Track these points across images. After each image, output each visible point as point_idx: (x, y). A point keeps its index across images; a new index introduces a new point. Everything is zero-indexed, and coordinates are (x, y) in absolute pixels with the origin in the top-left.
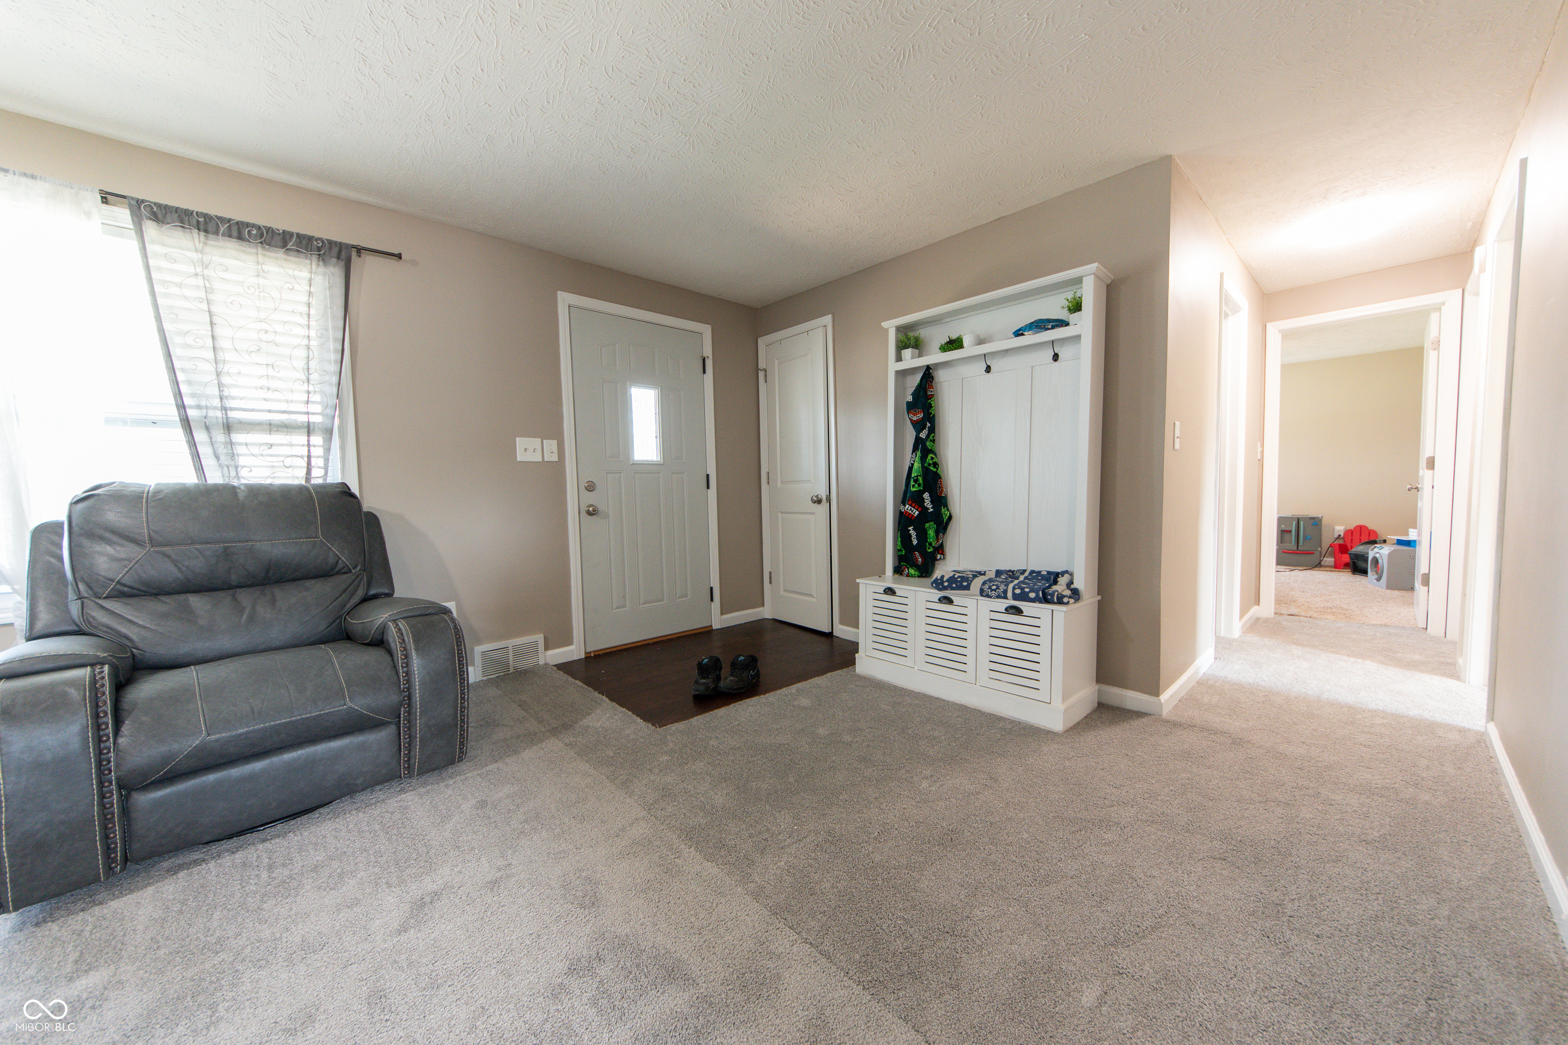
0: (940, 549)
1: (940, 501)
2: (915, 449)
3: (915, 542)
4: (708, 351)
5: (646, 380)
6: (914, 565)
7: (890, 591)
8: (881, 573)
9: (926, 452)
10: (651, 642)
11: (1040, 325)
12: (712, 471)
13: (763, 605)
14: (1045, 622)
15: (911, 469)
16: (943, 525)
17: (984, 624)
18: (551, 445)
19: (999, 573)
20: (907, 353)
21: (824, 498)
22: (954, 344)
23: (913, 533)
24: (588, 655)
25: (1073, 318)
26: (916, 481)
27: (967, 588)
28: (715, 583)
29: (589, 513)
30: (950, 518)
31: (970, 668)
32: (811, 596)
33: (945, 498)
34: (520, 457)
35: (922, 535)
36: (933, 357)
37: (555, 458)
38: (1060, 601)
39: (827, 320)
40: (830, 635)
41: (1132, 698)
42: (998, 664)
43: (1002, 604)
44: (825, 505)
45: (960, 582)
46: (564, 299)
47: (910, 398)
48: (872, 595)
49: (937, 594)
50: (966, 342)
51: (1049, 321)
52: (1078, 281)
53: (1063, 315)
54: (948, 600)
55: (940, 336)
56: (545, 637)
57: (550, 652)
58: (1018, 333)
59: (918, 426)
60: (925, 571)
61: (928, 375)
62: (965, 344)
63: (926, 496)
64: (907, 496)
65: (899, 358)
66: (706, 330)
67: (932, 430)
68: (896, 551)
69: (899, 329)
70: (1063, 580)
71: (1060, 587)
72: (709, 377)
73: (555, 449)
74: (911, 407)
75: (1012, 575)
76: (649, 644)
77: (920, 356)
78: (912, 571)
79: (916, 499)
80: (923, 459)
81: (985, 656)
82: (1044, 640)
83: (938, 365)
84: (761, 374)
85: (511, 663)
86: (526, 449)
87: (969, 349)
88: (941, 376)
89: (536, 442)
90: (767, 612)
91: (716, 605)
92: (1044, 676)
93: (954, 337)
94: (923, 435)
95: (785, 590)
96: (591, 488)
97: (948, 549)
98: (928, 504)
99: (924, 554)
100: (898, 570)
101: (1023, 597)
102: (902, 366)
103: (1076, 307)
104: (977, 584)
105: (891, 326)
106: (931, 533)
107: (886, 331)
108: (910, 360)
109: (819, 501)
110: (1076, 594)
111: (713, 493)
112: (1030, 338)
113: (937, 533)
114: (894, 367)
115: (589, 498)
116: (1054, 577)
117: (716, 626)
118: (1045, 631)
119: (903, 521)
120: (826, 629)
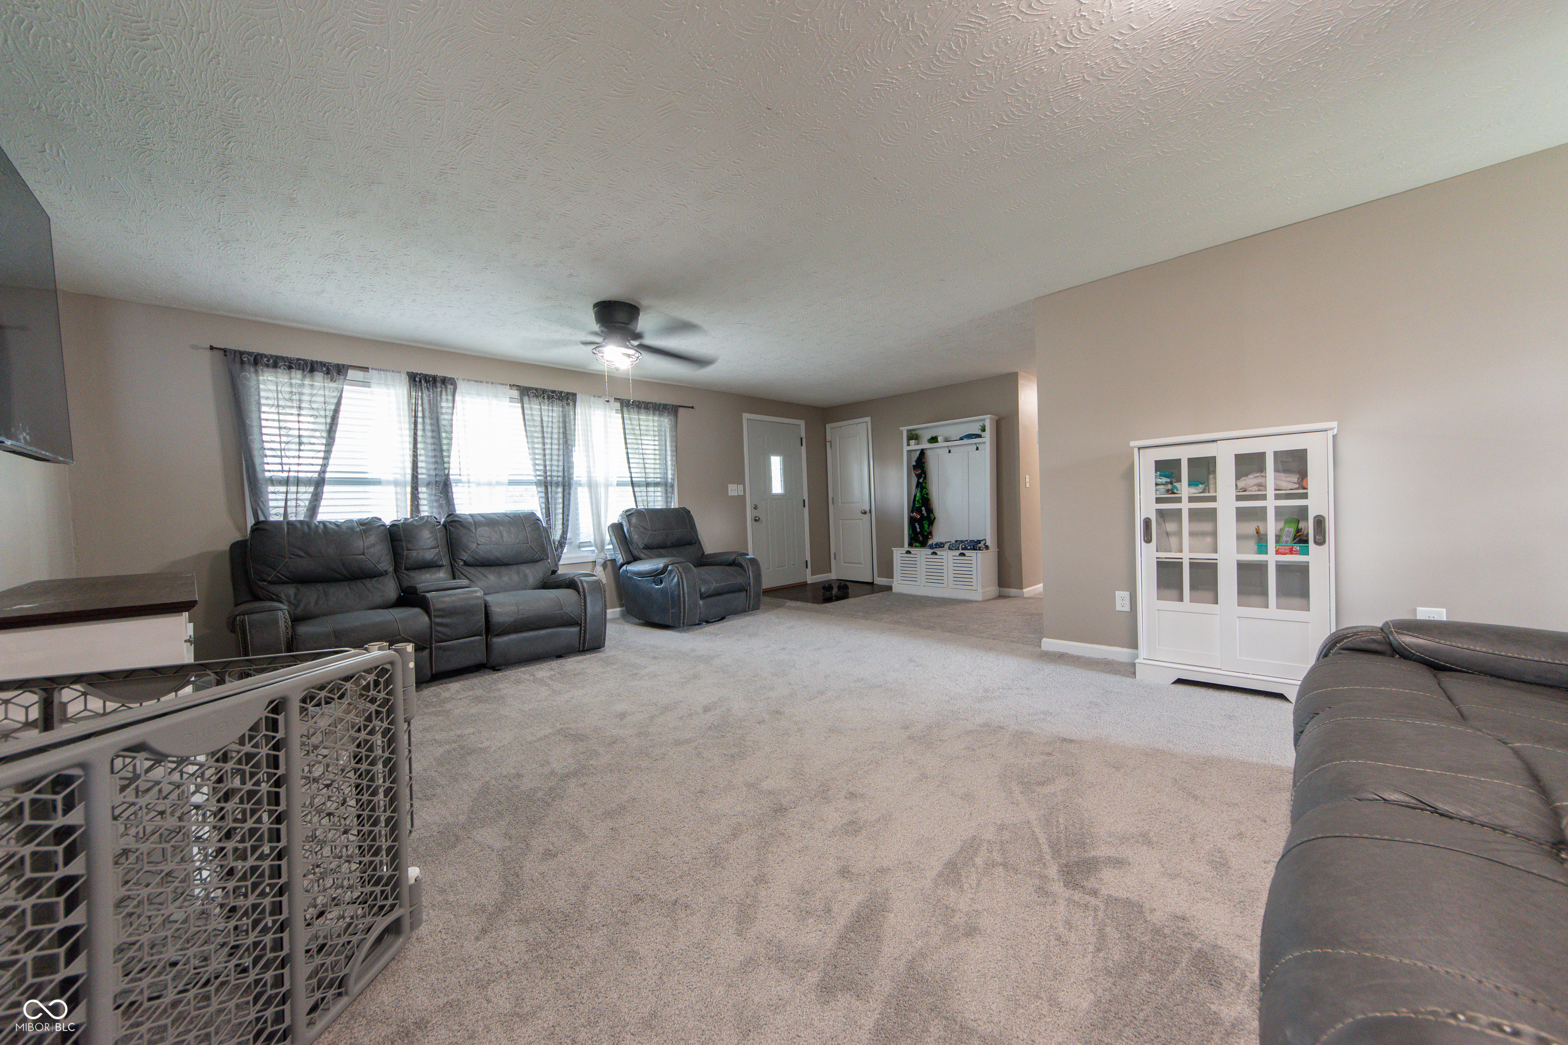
0: (930, 533)
1: (930, 511)
2: (917, 487)
3: (918, 530)
4: (803, 435)
5: (776, 453)
6: (918, 541)
7: (908, 552)
8: (903, 547)
9: (922, 488)
11: (970, 436)
12: (806, 498)
13: (831, 572)
14: (974, 558)
15: (915, 496)
16: (931, 522)
17: (951, 562)
18: (741, 487)
19: (956, 541)
20: (912, 442)
21: (868, 511)
22: (934, 440)
23: (917, 526)
25: (983, 434)
26: (918, 502)
27: (943, 547)
28: (808, 557)
29: (756, 520)
30: (935, 518)
31: (945, 582)
32: (861, 564)
33: (932, 510)
34: (729, 494)
35: (922, 527)
36: (925, 445)
37: (742, 494)
38: (980, 549)
39: (868, 419)
40: (872, 584)
41: (1013, 591)
42: (957, 579)
43: (957, 553)
44: (868, 515)
45: (940, 545)
46: (746, 416)
47: (914, 463)
48: (899, 555)
49: (930, 551)
50: (939, 439)
51: (973, 435)
52: (984, 420)
53: (979, 432)
54: (934, 553)
55: (927, 435)
58: (961, 439)
59: (919, 476)
60: (923, 544)
61: (923, 453)
62: (939, 440)
63: (923, 508)
64: (913, 509)
65: (908, 445)
66: (802, 423)
67: (925, 478)
68: (909, 535)
69: (908, 431)
70: (982, 543)
71: (981, 545)
72: (804, 448)
73: (742, 489)
74: (915, 467)
75: (962, 542)
77: (918, 444)
78: (917, 544)
79: (919, 510)
80: (921, 492)
81: (951, 575)
82: (974, 566)
83: (926, 449)
84: (828, 445)
86: (731, 490)
87: (941, 443)
88: (929, 455)
89: (735, 486)
90: (833, 576)
91: (809, 571)
92: (974, 580)
93: (934, 436)
94: (921, 481)
95: (844, 562)
96: (756, 508)
97: (934, 534)
98: (924, 512)
99: (923, 536)
100: (910, 545)
101: (966, 549)
102: (910, 448)
103: (984, 430)
104: (947, 546)
105: (904, 430)
106: (926, 526)
107: (902, 432)
108: (914, 446)
109: (865, 513)
110: (987, 547)
111: (806, 509)
112: (966, 441)
113: (929, 525)
114: (906, 448)
115: (756, 513)
116: (979, 542)
117: (809, 582)
118: (974, 562)
119: (912, 521)
120: (871, 581)
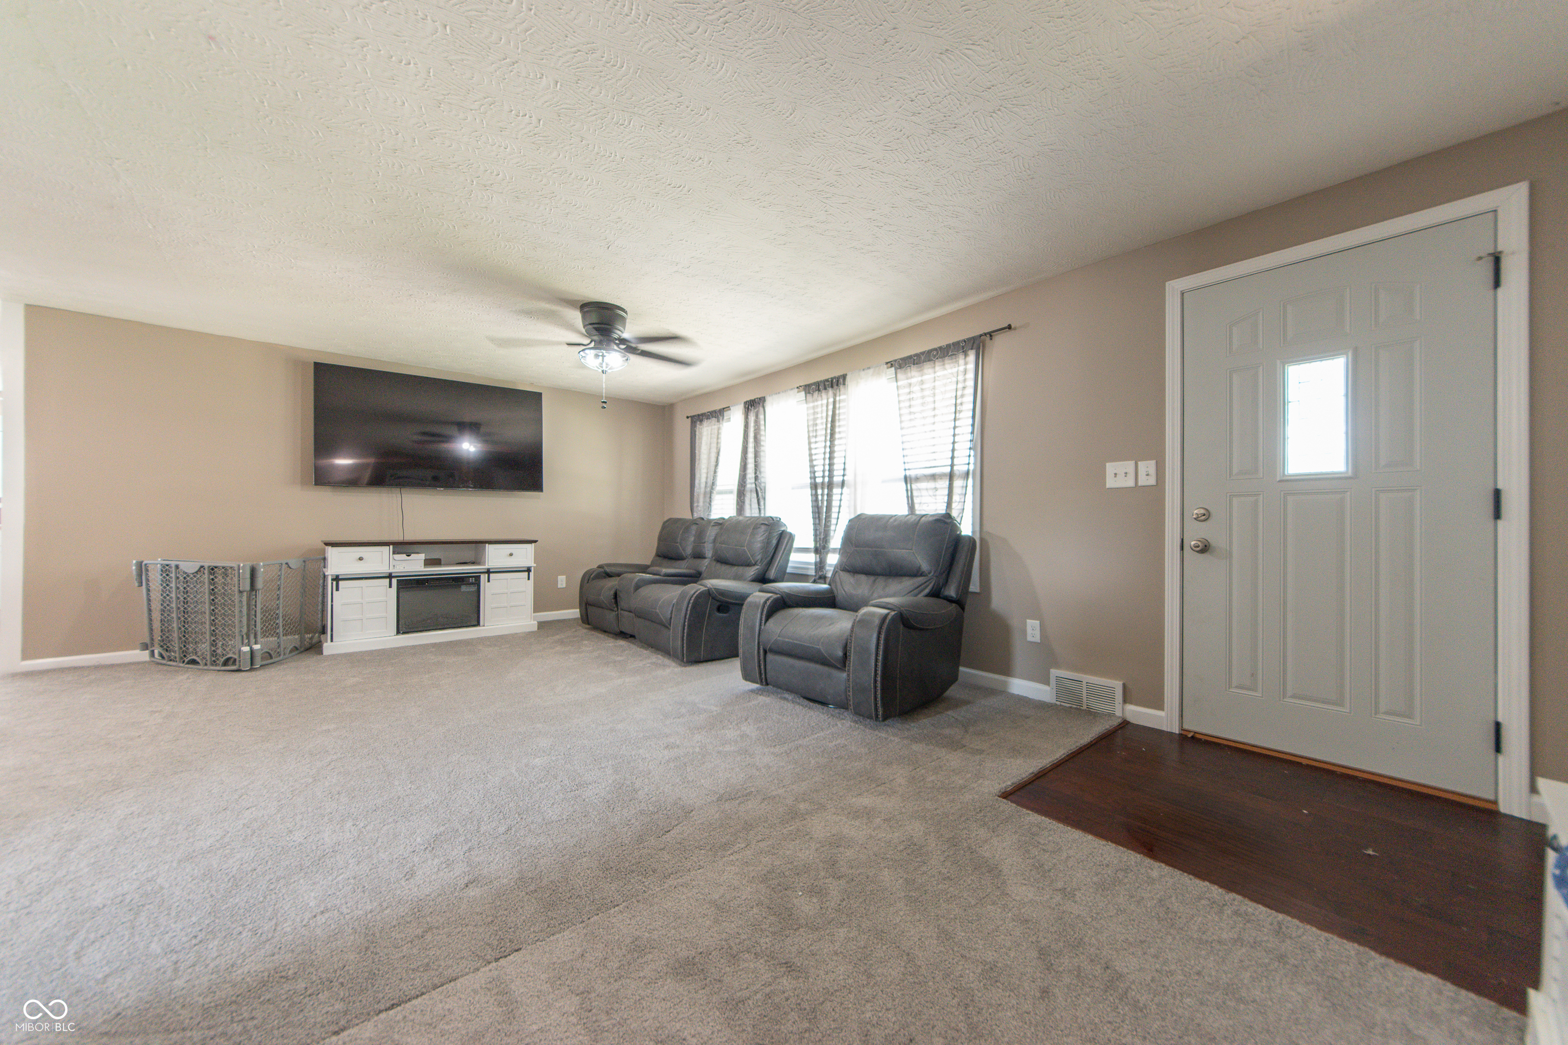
10: (1304, 762)
12: (1514, 482)
18: (1147, 468)
24: (1185, 733)
29: (1198, 550)
34: (1110, 483)
37: (1152, 481)
46: (1175, 288)
56: (1124, 686)
57: (1130, 708)
66: (1508, 198)
73: (1152, 471)
76: (1300, 764)
85: (1085, 699)
86: (1116, 474)
89: (1129, 466)
96: (1206, 516)
111: (1514, 526)
115: (1196, 533)
